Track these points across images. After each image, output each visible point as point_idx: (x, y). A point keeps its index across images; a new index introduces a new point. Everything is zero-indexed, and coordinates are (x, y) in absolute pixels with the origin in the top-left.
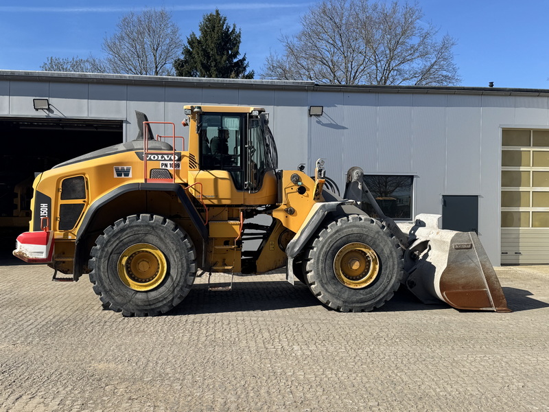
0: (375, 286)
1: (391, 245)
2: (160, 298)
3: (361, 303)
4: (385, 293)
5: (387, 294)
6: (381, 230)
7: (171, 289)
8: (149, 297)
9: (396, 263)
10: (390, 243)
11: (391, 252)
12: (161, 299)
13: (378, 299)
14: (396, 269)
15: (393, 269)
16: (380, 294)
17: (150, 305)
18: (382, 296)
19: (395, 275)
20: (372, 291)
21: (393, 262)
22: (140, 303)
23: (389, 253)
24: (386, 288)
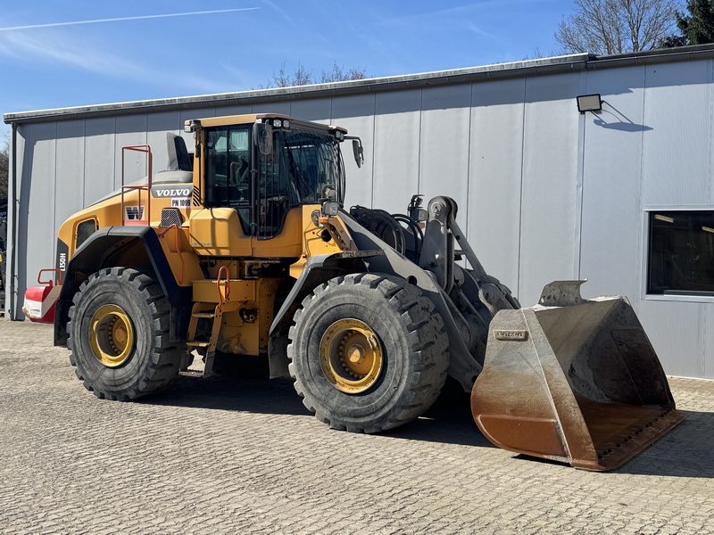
0: (376, 393)
1: (399, 326)
2: (125, 378)
3: (355, 417)
4: (391, 406)
5: (394, 407)
6: (385, 300)
7: (136, 368)
8: (116, 375)
9: (407, 357)
10: (397, 322)
11: (400, 338)
12: (126, 380)
13: (380, 415)
14: (407, 368)
15: (403, 366)
16: (382, 407)
17: (116, 386)
18: (386, 409)
19: (406, 377)
20: (372, 400)
21: (403, 354)
22: (106, 383)
23: (397, 338)
24: (392, 397)
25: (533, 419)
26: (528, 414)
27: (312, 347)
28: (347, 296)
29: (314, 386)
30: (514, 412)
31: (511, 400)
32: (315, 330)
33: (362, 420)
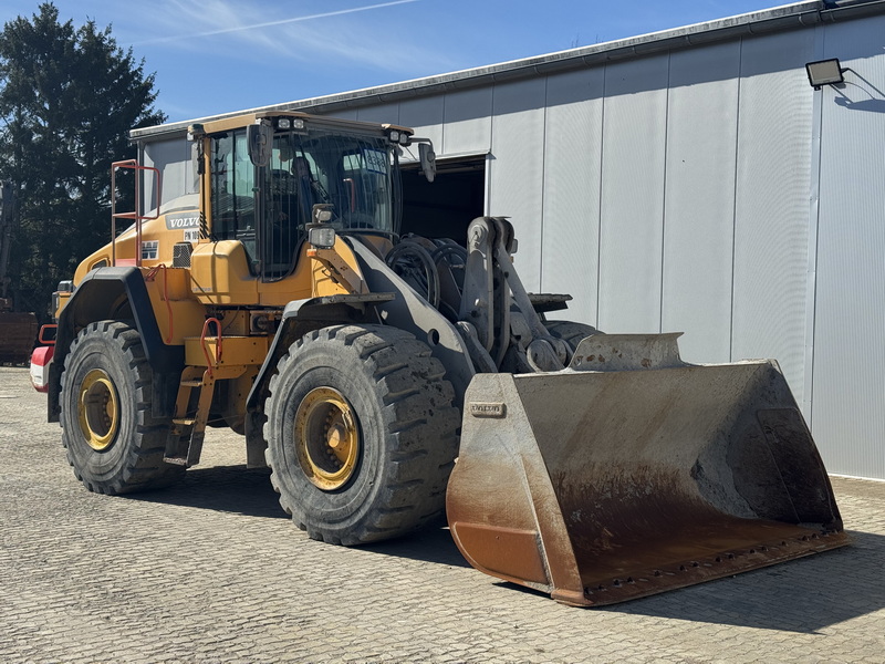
0: (352, 490)
1: (374, 398)
2: (110, 464)
3: (330, 522)
4: (367, 507)
5: (371, 510)
6: (359, 361)
7: (120, 453)
8: (102, 461)
9: (383, 440)
10: (372, 392)
11: (375, 417)
12: (111, 467)
13: (356, 520)
14: (383, 456)
15: (379, 454)
16: (358, 510)
17: (101, 475)
18: (362, 513)
19: (382, 467)
21: (379, 436)
22: (93, 470)
23: (372, 415)
24: (368, 496)
25: (512, 530)
26: (508, 523)
27: (287, 426)
28: (321, 355)
29: (289, 480)
30: (492, 519)
31: (489, 502)
32: (290, 403)
33: (337, 527)
